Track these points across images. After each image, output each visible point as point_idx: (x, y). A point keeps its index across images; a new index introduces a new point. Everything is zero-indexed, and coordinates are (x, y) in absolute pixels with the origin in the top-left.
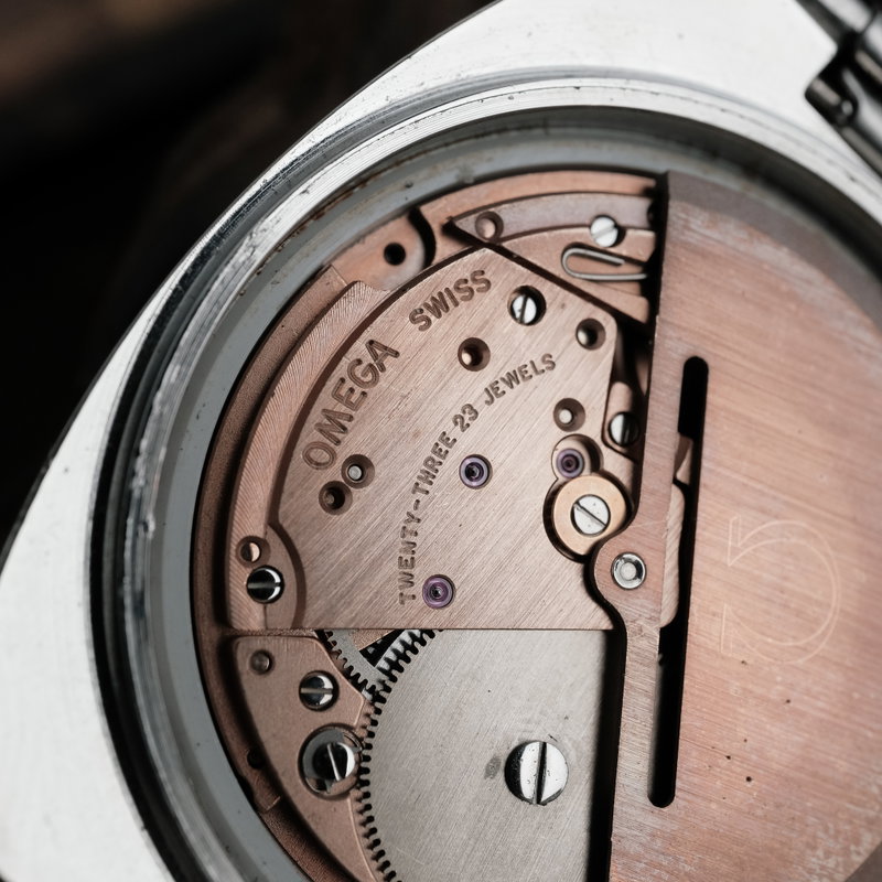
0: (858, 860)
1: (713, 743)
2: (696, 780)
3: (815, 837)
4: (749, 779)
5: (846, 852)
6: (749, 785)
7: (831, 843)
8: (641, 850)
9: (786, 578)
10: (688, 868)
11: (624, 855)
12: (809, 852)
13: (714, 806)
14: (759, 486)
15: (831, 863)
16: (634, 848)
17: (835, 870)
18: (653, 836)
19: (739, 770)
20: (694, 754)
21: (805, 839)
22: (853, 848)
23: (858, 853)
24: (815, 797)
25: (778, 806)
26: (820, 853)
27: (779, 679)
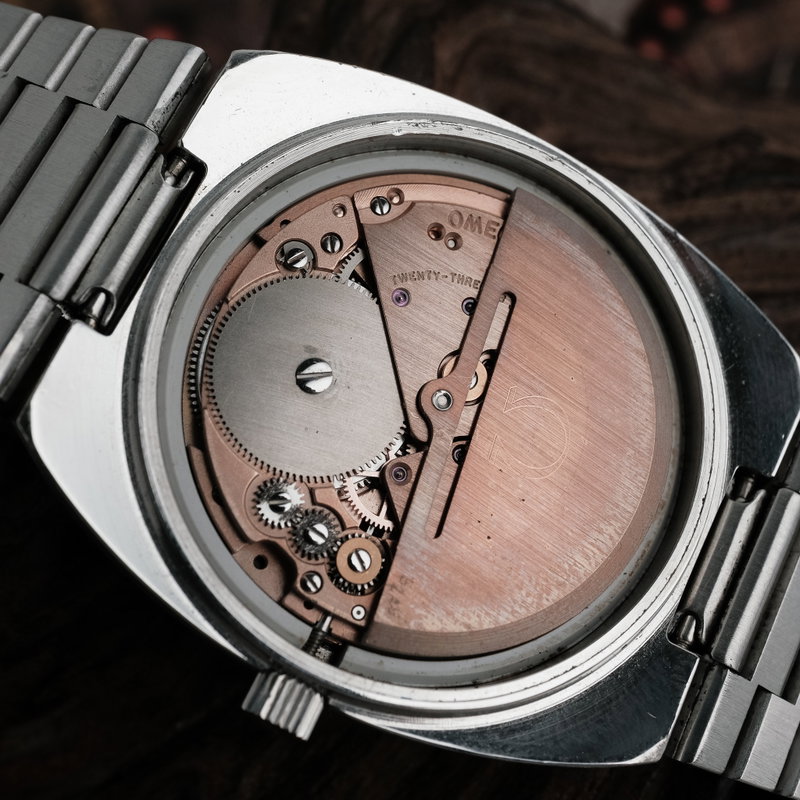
0: (546, 604)
1: (471, 511)
2: (456, 529)
3: (522, 583)
4: (489, 538)
5: (540, 597)
6: (489, 541)
7: (532, 589)
8: (414, 558)
9: (537, 430)
10: (440, 578)
11: (403, 558)
12: (516, 590)
13: (464, 546)
14: (532, 374)
15: (529, 600)
16: (410, 556)
17: (531, 605)
18: (423, 553)
19: (483, 530)
20: (459, 514)
21: (516, 582)
22: (545, 595)
23: (547, 600)
24: (528, 559)
25: (504, 558)
26: (524, 593)
27: (520, 486)
